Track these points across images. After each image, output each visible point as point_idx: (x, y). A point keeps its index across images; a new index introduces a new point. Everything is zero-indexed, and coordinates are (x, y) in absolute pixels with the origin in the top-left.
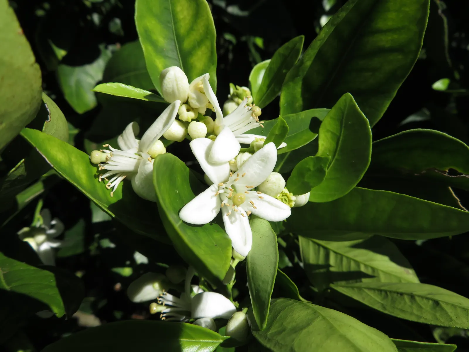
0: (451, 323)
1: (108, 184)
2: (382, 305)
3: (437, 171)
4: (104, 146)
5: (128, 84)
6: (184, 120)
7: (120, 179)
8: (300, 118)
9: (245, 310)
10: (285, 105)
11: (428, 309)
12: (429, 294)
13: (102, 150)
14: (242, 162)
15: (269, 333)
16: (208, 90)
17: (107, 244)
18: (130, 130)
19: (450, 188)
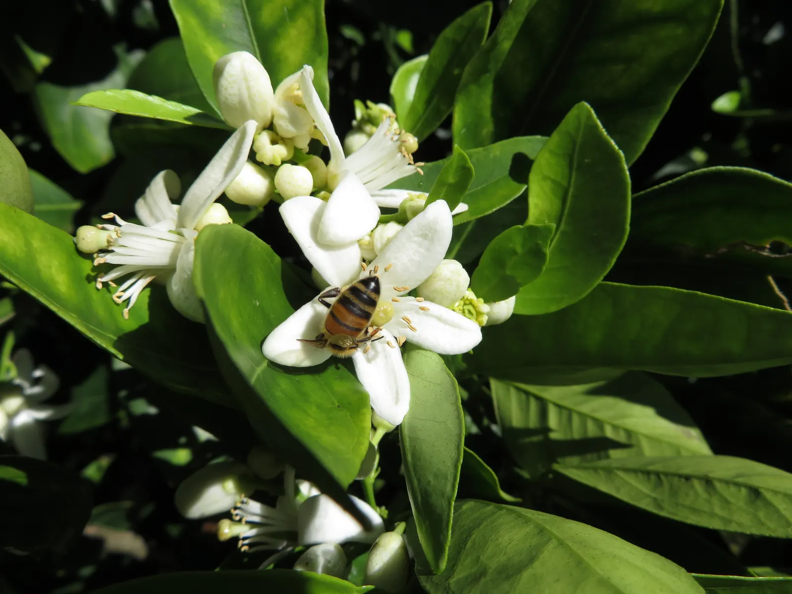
0: (789, 529)
1: (118, 294)
2: (655, 499)
3: (747, 248)
4: (105, 216)
5: (150, 92)
6: (267, 163)
7: (143, 283)
8: (491, 155)
9: (401, 527)
10: (462, 132)
11: (741, 504)
12: (738, 476)
13: (100, 226)
14: (385, 240)
15: (452, 581)
16: (311, 101)
17: (142, 407)
18: (158, 186)
19: (770, 279)
